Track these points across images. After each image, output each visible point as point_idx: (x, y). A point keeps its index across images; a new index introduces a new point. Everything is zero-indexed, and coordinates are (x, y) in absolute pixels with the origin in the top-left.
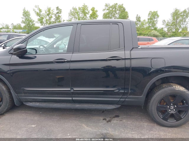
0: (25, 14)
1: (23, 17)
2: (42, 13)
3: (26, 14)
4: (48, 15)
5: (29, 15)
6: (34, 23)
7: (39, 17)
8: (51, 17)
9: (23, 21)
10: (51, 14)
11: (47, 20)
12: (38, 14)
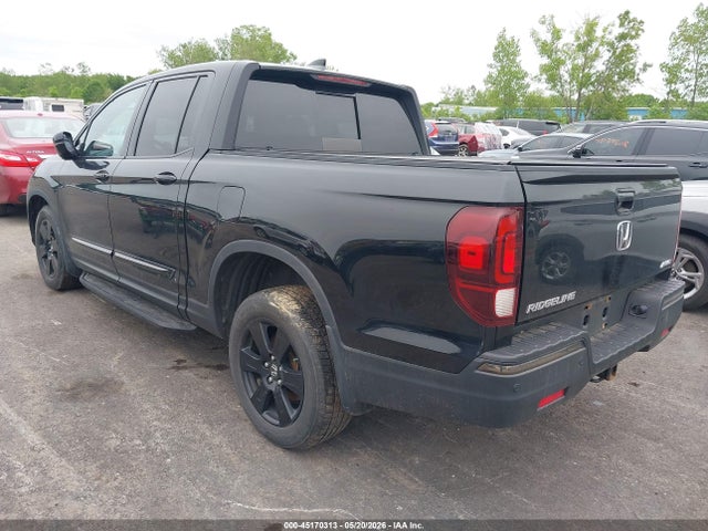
0: (504, 50)
1: (493, 62)
2: (560, 45)
3: (506, 50)
4: (583, 48)
5: (515, 54)
6: (527, 80)
7: (545, 61)
8: (597, 55)
9: (490, 76)
10: (595, 45)
11: (575, 68)
12: (545, 49)
